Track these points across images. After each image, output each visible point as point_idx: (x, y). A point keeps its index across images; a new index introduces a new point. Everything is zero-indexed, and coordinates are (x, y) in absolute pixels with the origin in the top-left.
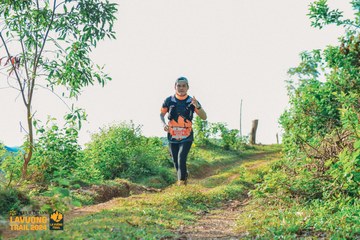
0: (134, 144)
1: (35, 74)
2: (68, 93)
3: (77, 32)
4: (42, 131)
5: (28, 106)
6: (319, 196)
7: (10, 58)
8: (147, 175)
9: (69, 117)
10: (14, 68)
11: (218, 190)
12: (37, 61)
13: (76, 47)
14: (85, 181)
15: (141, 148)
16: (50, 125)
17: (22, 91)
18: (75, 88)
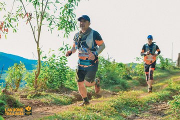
0: (106, 66)
1: (41, 23)
4: (45, 58)
5: (38, 43)
7: (27, 14)
8: (113, 84)
9: (62, 49)
10: (29, 20)
12: (43, 16)
13: (66, 6)
14: (72, 88)
15: (110, 68)
17: (34, 33)
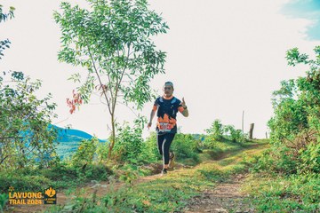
1: (116, 95)
2: (136, 107)
3: (142, 69)
4: (120, 130)
5: (112, 115)
6: (295, 172)
7: (102, 85)
8: (184, 157)
9: (137, 121)
10: (104, 92)
11: (229, 168)
12: (118, 87)
13: (141, 78)
14: (146, 161)
15: (181, 141)
16: (125, 126)
17: (109, 105)
18: (140, 103)
